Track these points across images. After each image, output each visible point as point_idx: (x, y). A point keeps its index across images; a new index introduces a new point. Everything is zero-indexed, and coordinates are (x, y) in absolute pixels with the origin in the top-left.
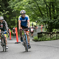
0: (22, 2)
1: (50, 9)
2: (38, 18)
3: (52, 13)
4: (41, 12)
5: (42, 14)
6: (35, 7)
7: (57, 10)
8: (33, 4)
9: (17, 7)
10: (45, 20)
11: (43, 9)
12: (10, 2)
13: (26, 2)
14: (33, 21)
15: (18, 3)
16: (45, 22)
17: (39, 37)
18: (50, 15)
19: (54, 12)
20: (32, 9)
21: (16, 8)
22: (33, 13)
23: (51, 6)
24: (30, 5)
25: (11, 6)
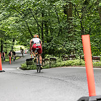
0: (7, 20)
2: (28, 40)
3: (44, 35)
4: (31, 34)
6: (23, 27)
7: (51, 31)
8: (21, 23)
9: (1, 26)
11: (34, 29)
13: (13, 21)
14: (21, 45)
15: (2, 22)
17: (27, 64)
18: (42, 37)
22: (21, 34)
23: (44, 26)
24: (17, 24)
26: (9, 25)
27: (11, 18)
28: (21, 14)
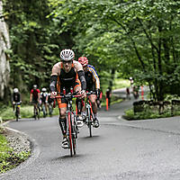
0: (102, 38)
1: (159, 52)
3: (163, 62)
6: (128, 49)
8: (125, 42)
9: (91, 48)
10: (148, 76)
11: (145, 53)
12: (77, 37)
13: (110, 39)
15: (94, 41)
16: (148, 80)
17: (135, 111)
18: (160, 66)
19: (169, 59)
20: (122, 52)
21: (88, 50)
22: (124, 61)
23: (162, 48)
24: (118, 45)
25: (80, 47)
26: (105, 45)
27: (108, 35)
28: (124, 28)
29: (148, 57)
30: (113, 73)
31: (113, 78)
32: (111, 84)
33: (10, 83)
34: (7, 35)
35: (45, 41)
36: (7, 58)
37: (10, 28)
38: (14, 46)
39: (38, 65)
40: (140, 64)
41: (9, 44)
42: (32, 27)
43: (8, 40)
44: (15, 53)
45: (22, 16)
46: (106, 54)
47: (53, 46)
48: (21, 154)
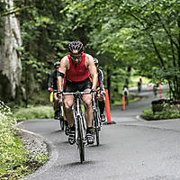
0: (118, 34)
2: (154, 68)
4: (159, 57)
5: (162, 60)
6: (146, 46)
8: (142, 38)
9: (107, 45)
10: (168, 73)
11: (164, 49)
12: (91, 33)
13: (127, 35)
14: (143, 76)
15: (109, 37)
16: (168, 77)
20: (139, 48)
21: (104, 47)
22: (142, 58)
24: (135, 41)
25: (95, 43)
26: (121, 42)
27: (124, 31)
28: (142, 24)
29: (167, 54)
30: (129, 70)
31: (129, 75)
32: (127, 82)
33: (22, 82)
34: (18, 32)
35: (58, 37)
36: (18, 56)
37: (21, 25)
38: (26, 43)
39: (51, 63)
40: (159, 61)
41: (20, 41)
42: (44, 23)
43: (19, 37)
44: (27, 50)
45: (34, 12)
46: (122, 51)
47: (66, 42)
48: (39, 157)
